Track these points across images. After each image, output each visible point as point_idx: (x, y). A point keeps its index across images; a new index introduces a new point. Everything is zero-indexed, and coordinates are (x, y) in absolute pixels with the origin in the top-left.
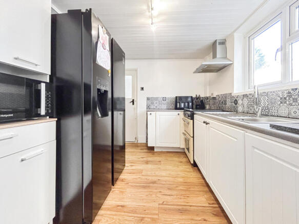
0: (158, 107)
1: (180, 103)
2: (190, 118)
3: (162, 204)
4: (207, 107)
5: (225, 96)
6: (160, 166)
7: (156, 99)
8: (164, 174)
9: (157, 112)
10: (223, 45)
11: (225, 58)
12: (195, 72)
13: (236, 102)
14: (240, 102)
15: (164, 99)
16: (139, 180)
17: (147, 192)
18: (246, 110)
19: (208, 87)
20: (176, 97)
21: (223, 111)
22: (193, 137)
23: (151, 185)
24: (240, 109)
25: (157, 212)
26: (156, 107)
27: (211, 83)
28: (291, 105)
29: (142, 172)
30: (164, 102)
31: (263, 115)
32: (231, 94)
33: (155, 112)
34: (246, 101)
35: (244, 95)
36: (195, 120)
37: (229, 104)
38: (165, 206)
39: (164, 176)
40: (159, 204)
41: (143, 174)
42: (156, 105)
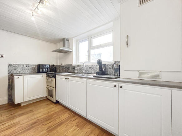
0: (21, 72)
1: (42, 69)
2: (54, 77)
3: (48, 129)
4: (58, 71)
5: (69, 65)
6: (33, 113)
7: (20, 65)
8: (39, 115)
9: (25, 76)
10: (68, 42)
11: (69, 47)
12: (52, 51)
13: (74, 69)
14: (76, 68)
15: (28, 66)
16: (20, 129)
17: (35, 129)
18: (78, 72)
19: (58, 60)
20: (39, 65)
21: (69, 73)
22: (56, 88)
23: (34, 125)
24: (76, 71)
25: (47, 134)
26: (19, 72)
27: (60, 58)
28: (92, 70)
29: (20, 123)
30: (28, 68)
31: (85, 73)
32: (72, 65)
33: (22, 76)
34: (78, 68)
35: (77, 66)
36: (57, 78)
37: (71, 69)
38: (50, 128)
39: (40, 116)
40: (46, 130)
41: (21, 123)
42: (19, 71)
